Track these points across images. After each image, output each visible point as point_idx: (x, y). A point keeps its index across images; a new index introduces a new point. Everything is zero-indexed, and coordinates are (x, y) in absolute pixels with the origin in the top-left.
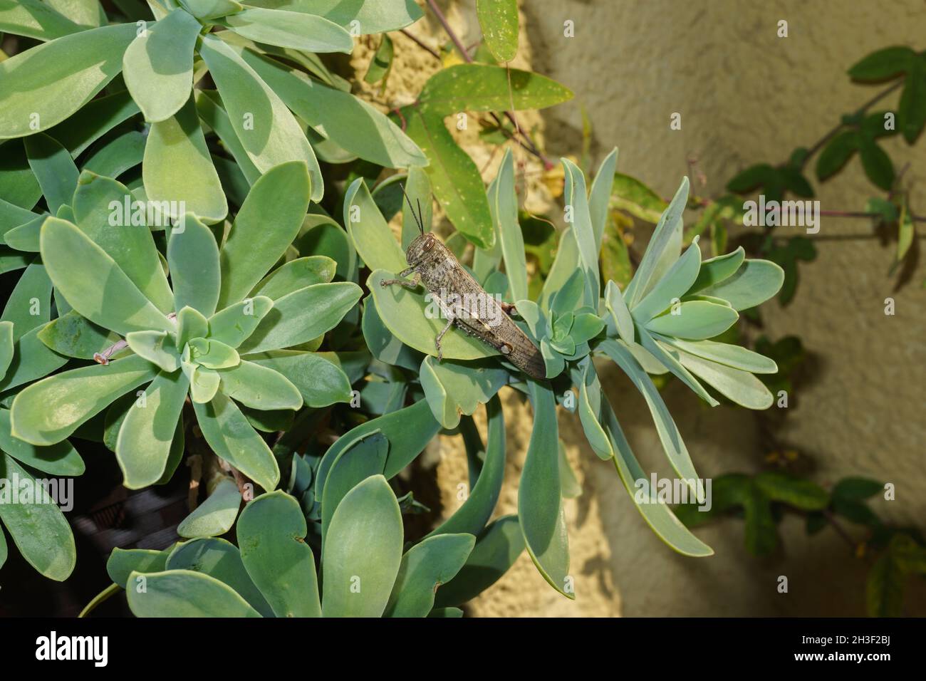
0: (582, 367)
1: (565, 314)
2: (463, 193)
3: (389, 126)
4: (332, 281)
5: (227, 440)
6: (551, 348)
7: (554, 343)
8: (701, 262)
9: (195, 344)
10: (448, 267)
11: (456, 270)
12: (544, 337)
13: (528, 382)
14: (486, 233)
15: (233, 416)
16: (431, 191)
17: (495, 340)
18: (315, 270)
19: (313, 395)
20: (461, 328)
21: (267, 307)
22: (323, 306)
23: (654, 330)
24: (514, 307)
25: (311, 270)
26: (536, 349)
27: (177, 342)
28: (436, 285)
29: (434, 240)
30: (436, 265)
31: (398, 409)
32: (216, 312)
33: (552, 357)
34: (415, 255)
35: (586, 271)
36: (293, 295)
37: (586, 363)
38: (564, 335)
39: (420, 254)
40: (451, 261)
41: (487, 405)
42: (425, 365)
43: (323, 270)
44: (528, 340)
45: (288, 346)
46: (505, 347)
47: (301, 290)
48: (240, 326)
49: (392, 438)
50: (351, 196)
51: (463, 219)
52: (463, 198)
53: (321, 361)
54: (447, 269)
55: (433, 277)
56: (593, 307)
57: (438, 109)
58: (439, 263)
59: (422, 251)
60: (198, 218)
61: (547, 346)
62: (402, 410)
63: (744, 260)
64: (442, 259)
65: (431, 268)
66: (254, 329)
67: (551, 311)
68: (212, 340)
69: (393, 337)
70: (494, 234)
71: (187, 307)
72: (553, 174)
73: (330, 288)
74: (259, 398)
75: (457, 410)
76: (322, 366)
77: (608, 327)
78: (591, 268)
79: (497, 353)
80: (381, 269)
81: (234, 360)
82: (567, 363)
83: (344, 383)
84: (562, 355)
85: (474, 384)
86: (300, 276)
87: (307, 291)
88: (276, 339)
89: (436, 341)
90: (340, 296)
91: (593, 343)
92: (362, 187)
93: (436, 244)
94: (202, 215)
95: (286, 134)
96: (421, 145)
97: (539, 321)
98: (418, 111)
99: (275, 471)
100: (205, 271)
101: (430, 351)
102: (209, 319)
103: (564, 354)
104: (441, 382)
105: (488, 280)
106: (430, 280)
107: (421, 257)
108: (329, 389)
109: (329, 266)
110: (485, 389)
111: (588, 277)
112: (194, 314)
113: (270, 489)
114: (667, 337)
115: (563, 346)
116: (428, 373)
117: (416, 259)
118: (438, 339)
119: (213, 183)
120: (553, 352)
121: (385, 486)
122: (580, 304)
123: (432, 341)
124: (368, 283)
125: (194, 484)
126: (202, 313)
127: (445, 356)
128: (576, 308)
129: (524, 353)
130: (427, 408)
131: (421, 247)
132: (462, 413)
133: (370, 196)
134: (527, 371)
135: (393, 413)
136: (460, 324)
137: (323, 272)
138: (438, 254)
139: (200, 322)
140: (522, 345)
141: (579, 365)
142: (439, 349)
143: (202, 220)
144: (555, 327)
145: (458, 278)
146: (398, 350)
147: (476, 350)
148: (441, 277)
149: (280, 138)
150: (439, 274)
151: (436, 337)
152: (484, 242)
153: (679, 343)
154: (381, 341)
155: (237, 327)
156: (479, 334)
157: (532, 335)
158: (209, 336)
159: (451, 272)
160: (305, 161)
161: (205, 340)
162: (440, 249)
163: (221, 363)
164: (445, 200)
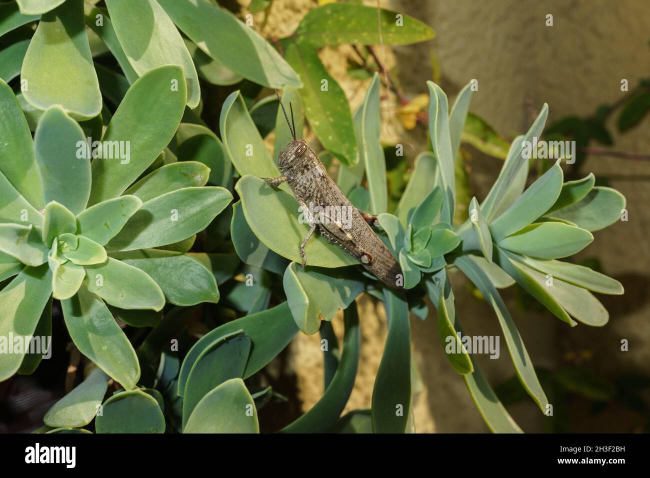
0: (436, 279)
1: (423, 229)
2: (332, 115)
3: (266, 49)
4: (206, 186)
5: (90, 335)
6: (408, 260)
7: (412, 256)
8: (563, 184)
9: (65, 239)
10: (317, 175)
11: (323, 177)
12: (402, 249)
13: (385, 291)
14: (350, 152)
15: (99, 312)
16: (303, 111)
17: (356, 249)
18: (190, 174)
19: (181, 294)
20: (323, 235)
21: (135, 206)
22: (194, 209)
23: (507, 248)
24: (376, 219)
25: (185, 175)
26: (394, 260)
27: (44, 237)
28: (303, 191)
29: (306, 146)
30: (305, 171)
31: (262, 310)
32: (87, 207)
33: (409, 269)
34: (287, 160)
35: (446, 189)
36: (164, 197)
37: (442, 276)
38: (421, 249)
39: (292, 159)
40: (320, 170)
41: (345, 311)
42: (289, 270)
43: (196, 175)
44: (387, 251)
45: (158, 245)
46: (365, 257)
47: (173, 192)
48: (108, 224)
49: (255, 338)
50: (228, 107)
51: (330, 138)
52: (331, 120)
53: (189, 262)
54: (315, 176)
55: (301, 183)
56: (449, 223)
57: (312, 41)
58: (308, 169)
59: (294, 156)
60: (65, 111)
61: (405, 259)
62: (266, 311)
63: (593, 187)
64: (311, 166)
65: (300, 173)
66: (121, 228)
67: (410, 225)
68: (81, 237)
69: (260, 244)
70: (358, 154)
71: (54, 202)
72: (408, 109)
73: (201, 192)
74: (122, 296)
75: (317, 316)
76: (190, 266)
77: (464, 243)
78: (450, 186)
79: (357, 262)
80: (251, 175)
81: (102, 256)
82: (423, 275)
83: (211, 284)
84: (418, 267)
85: (334, 290)
86: (174, 180)
87: (177, 193)
88: (147, 239)
89: (300, 248)
90: (210, 200)
91: (450, 257)
92: (238, 100)
93: (308, 151)
94: (69, 109)
95: (167, 42)
96: (297, 71)
97: (399, 233)
98: (294, 42)
99: (136, 369)
100: (74, 167)
101: (295, 258)
102: (78, 216)
103: (420, 266)
104: (304, 289)
105: (351, 194)
106: (298, 185)
107: (292, 161)
108: (197, 288)
109: (202, 172)
110: (343, 296)
111: (447, 195)
112: (60, 209)
113: (129, 387)
114: (518, 254)
115: (419, 259)
116: (292, 278)
117: (287, 164)
118: (302, 246)
119: (90, 83)
120: (410, 263)
121: (244, 390)
122: (437, 220)
123: (296, 247)
124: (237, 187)
125: (72, 369)
126: (68, 208)
127: (309, 264)
128: (433, 224)
129: (383, 263)
130: (288, 311)
131: (293, 152)
132: (322, 319)
133: (248, 114)
134: (386, 281)
135: (256, 314)
136: (323, 231)
137: (197, 177)
138: (308, 161)
139: (67, 219)
140: (382, 256)
141: (433, 277)
142: (303, 256)
143: (70, 115)
144: (415, 241)
145: (325, 186)
146: (264, 255)
147: (338, 258)
148: (308, 184)
149: (161, 46)
150: (308, 181)
151: (300, 244)
152: (349, 160)
153: (529, 261)
154: (250, 245)
155: (106, 224)
156: (341, 242)
157: (391, 246)
158: (78, 232)
159: (319, 180)
160: (182, 66)
161: (75, 236)
162: (310, 156)
163: (88, 260)
164: (315, 120)
